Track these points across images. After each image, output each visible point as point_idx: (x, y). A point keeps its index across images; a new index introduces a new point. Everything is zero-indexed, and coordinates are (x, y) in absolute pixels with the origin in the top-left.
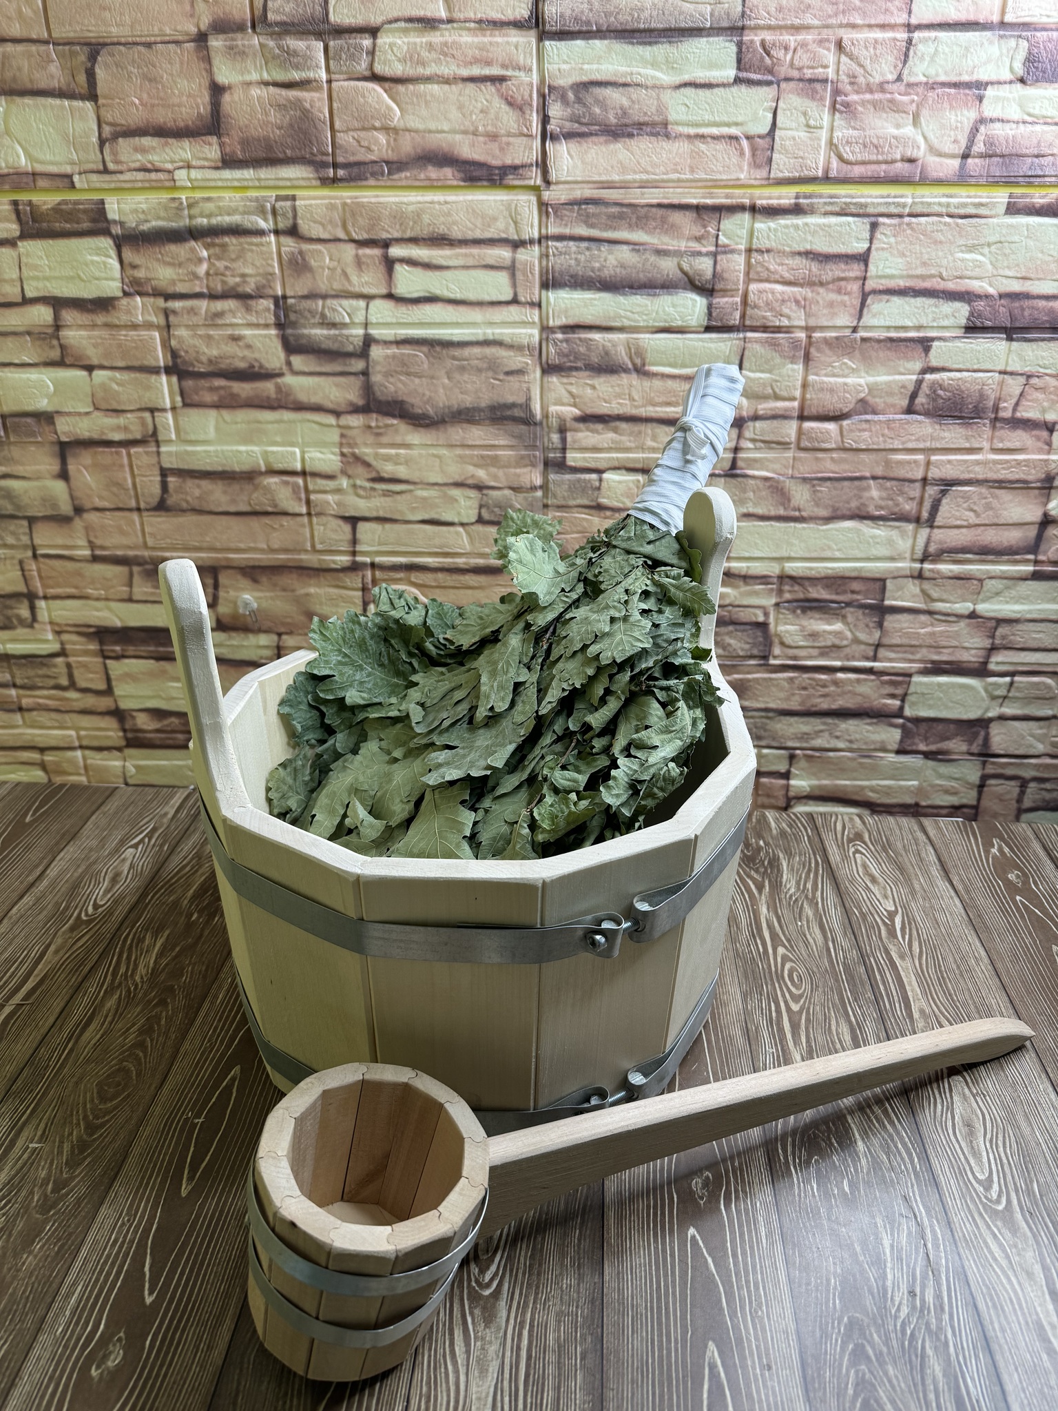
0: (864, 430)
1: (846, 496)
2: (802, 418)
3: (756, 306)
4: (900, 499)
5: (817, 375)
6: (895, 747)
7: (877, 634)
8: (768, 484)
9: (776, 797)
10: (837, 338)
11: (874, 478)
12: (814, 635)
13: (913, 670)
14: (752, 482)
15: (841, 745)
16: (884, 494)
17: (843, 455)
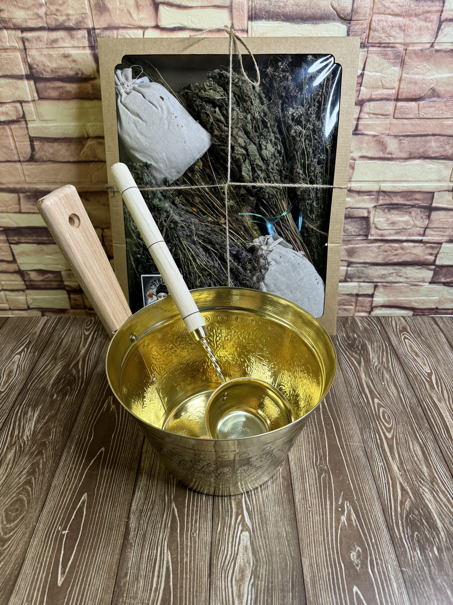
0: (432, 107)
1: (417, 145)
2: (397, 100)
3: (376, 30)
4: (447, 147)
5: (408, 74)
6: (430, 280)
7: (427, 222)
8: (375, 139)
9: (366, 307)
10: (422, 50)
11: (434, 135)
12: (393, 223)
13: (443, 241)
14: (366, 138)
15: (401, 280)
16: (438, 144)
17: (418, 121)
